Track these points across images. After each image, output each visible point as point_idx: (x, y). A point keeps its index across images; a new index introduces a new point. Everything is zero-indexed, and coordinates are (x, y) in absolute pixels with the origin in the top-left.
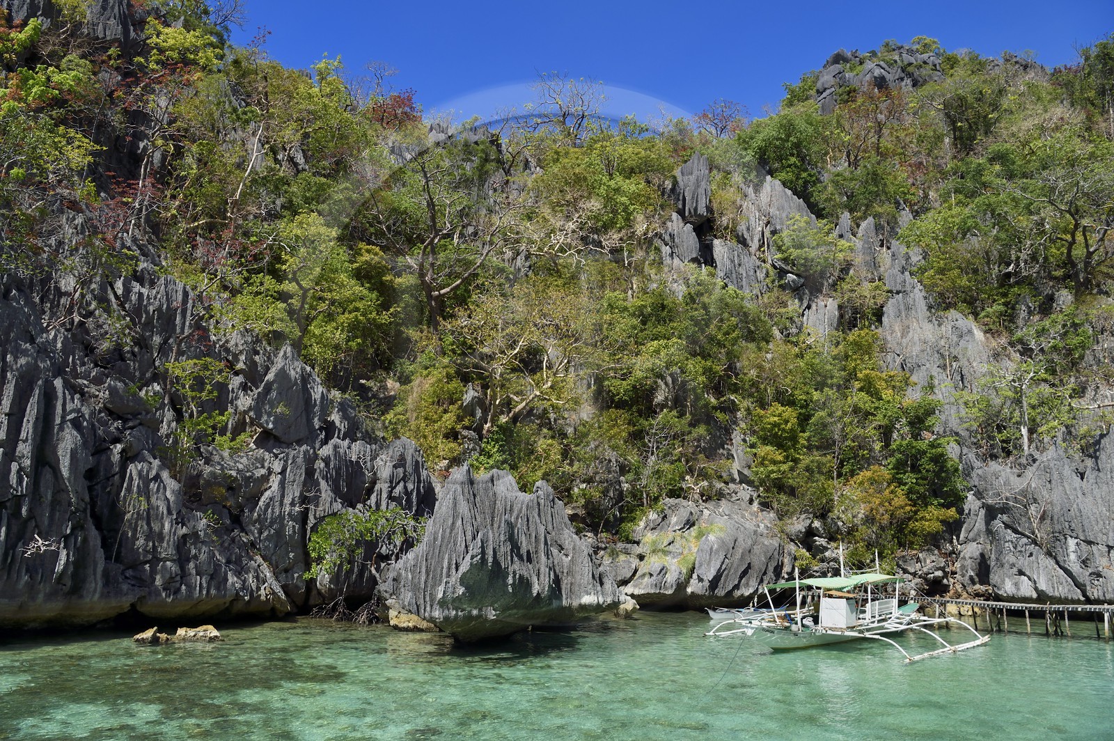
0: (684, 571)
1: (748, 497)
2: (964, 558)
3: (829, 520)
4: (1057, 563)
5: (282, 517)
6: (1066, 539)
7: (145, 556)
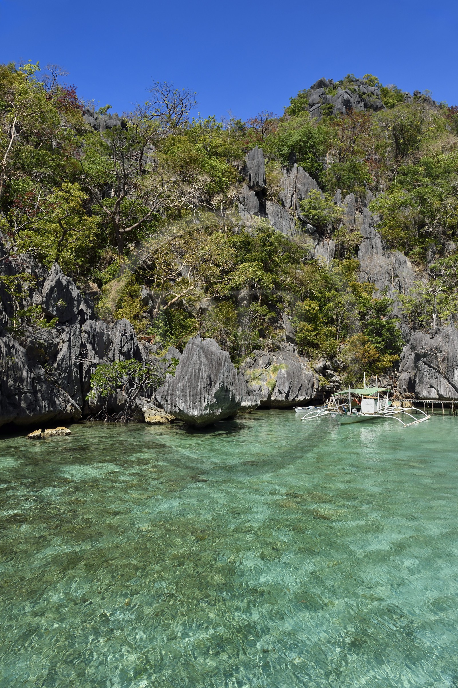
0: (270, 388)
1: (292, 349)
2: (401, 380)
3: (334, 361)
4: (449, 381)
5: (70, 366)
6: (454, 370)
7: (15, 391)
